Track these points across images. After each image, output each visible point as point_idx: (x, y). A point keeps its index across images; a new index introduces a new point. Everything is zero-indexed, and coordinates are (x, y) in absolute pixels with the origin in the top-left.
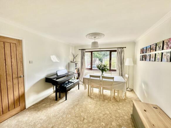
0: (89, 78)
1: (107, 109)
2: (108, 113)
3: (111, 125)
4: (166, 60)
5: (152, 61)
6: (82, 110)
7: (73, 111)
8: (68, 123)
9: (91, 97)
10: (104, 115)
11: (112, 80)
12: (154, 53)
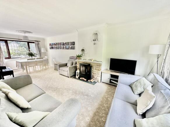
0: (27, 61)
4: (60, 49)
5: (56, 49)
12: (56, 46)
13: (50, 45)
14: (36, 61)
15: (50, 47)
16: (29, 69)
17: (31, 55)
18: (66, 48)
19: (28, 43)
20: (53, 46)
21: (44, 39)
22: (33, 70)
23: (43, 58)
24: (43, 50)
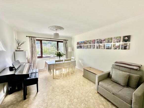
0: (55, 63)
1: (72, 79)
2: (75, 80)
3: (81, 84)
4: (92, 48)
5: (86, 48)
6: (61, 88)
7: (57, 93)
8: (63, 100)
9: (57, 79)
10: (74, 82)
11: (70, 61)
12: (87, 45)
13: (78, 43)
14: (64, 63)
15: (77, 46)
16: (55, 72)
17: (59, 55)
18: (104, 47)
19: (58, 42)
20: (82, 45)
21: (71, 38)
22: (59, 73)
23: (70, 60)
24: (69, 50)
